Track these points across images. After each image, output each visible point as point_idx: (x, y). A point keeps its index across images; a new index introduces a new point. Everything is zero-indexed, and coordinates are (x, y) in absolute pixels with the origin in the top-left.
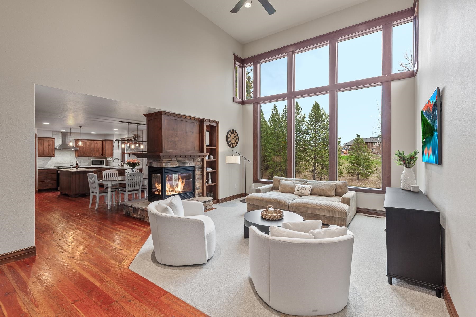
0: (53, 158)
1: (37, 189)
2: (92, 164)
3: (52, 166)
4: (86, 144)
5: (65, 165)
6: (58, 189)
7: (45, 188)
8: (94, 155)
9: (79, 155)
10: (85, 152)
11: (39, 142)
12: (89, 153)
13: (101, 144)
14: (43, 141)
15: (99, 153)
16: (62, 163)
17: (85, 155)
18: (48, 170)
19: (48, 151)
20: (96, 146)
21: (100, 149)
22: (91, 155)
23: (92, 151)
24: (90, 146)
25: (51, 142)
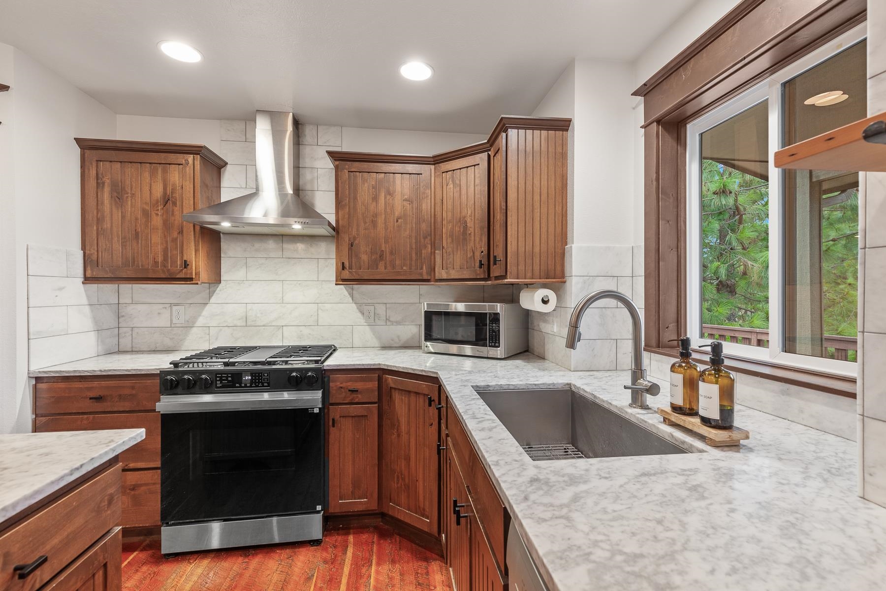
2: (428, 337)
8: (441, 273)
9: (344, 268)
10: (386, 247)
11: (107, 181)
12: (410, 254)
13: (477, 181)
14: (130, 170)
15: (469, 256)
16: (274, 324)
17: (385, 269)
18: (104, 383)
19: (156, 239)
20: (450, 203)
21: (471, 219)
22: (422, 268)
23: (425, 238)
24: (412, 202)
25: (174, 176)
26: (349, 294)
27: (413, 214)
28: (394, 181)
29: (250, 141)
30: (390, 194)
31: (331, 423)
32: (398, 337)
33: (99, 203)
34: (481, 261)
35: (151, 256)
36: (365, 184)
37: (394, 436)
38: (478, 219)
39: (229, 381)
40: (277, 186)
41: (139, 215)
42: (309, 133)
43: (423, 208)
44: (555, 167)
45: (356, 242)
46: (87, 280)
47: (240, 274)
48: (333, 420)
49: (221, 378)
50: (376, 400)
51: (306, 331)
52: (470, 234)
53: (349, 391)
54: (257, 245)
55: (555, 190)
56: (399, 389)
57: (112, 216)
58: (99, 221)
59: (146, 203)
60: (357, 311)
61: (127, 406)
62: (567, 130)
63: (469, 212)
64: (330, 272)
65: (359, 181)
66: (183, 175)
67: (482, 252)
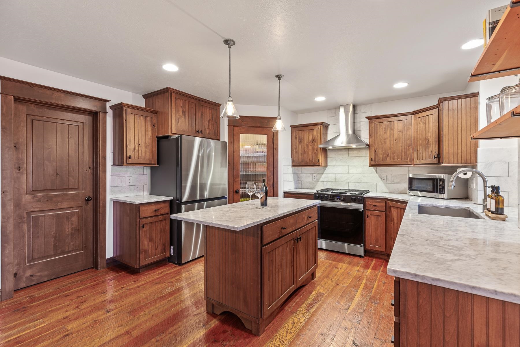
2: (411, 189)
8: (416, 161)
9: (372, 160)
10: (390, 152)
11: (297, 137)
12: (402, 153)
13: (433, 121)
14: (303, 133)
15: (430, 154)
16: (345, 181)
17: (390, 160)
19: (310, 153)
20: (421, 131)
21: (431, 138)
22: (407, 159)
23: (409, 146)
24: (402, 132)
25: (315, 133)
26: (375, 171)
27: (403, 137)
28: (394, 125)
29: (337, 115)
30: (392, 130)
31: (367, 216)
32: (398, 189)
33: (296, 143)
34: (435, 156)
35: (309, 159)
36: (381, 127)
37: (392, 225)
38: (434, 138)
39: (333, 198)
40: (346, 131)
41: (306, 146)
42: (359, 109)
43: (408, 134)
44: (470, 114)
45: (377, 150)
46: (293, 166)
47: (334, 163)
48: (368, 215)
49: (330, 196)
50: (385, 210)
51: (357, 184)
52: (430, 144)
53: (374, 205)
54: (340, 153)
55: (471, 124)
56: (394, 207)
57: (299, 147)
58: (296, 149)
59: (307, 142)
60: (379, 177)
62: (478, 96)
63: (430, 135)
64: (367, 161)
65: (379, 126)
66: (317, 132)
67: (436, 152)
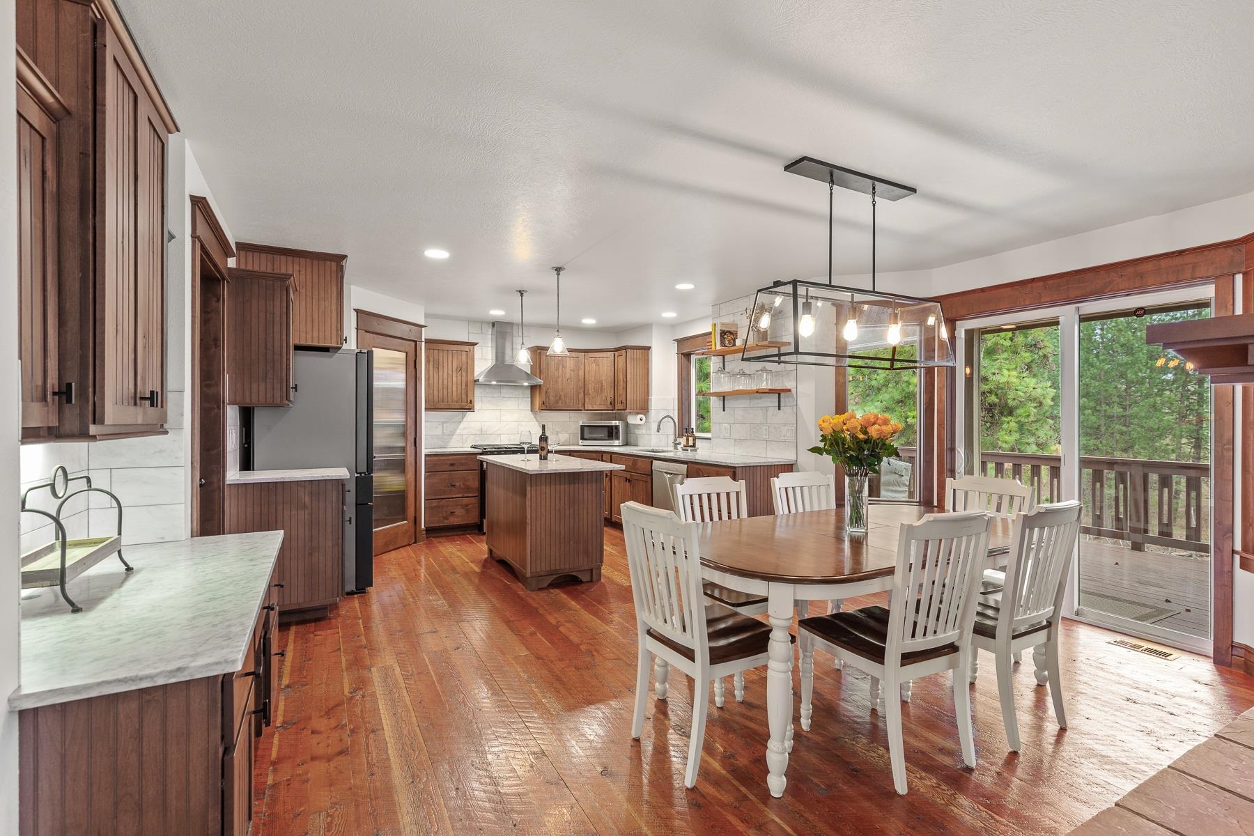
0: (469, 414)
1: (423, 527)
2: (583, 438)
3: (466, 441)
4: (563, 367)
5: (504, 441)
6: (483, 530)
7: (446, 523)
9: (543, 404)
10: (562, 394)
11: (432, 359)
12: (573, 397)
13: (608, 365)
14: (441, 354)
15: (603, 399)
16: (496, 433)
17: (562, 404)
18: (454, 457)
19: (455, 388)
20: (594, 373)
21: (605, 382)
22: (578, 404)
23: (581, 389)
24: (574, 371)
25: (464, 356)
27: (575, 377)
28: (566, 361)
32: (559, 440)
34: (610, 402)
35: (452, 397)
36: (552, 363)
38: (608, 382)
41: (447, 376)
43: (579, 374)
44: (644, 365)
45: (548, 391)
52: (604, 389)
55: (645, 374)
57: (434, 377)
59: (450, 371)
61: (464, 468)
62: (650, 352)
63: (604, 379)
64: (525, 405)
65: (550, 360)
66: (468, 356)
